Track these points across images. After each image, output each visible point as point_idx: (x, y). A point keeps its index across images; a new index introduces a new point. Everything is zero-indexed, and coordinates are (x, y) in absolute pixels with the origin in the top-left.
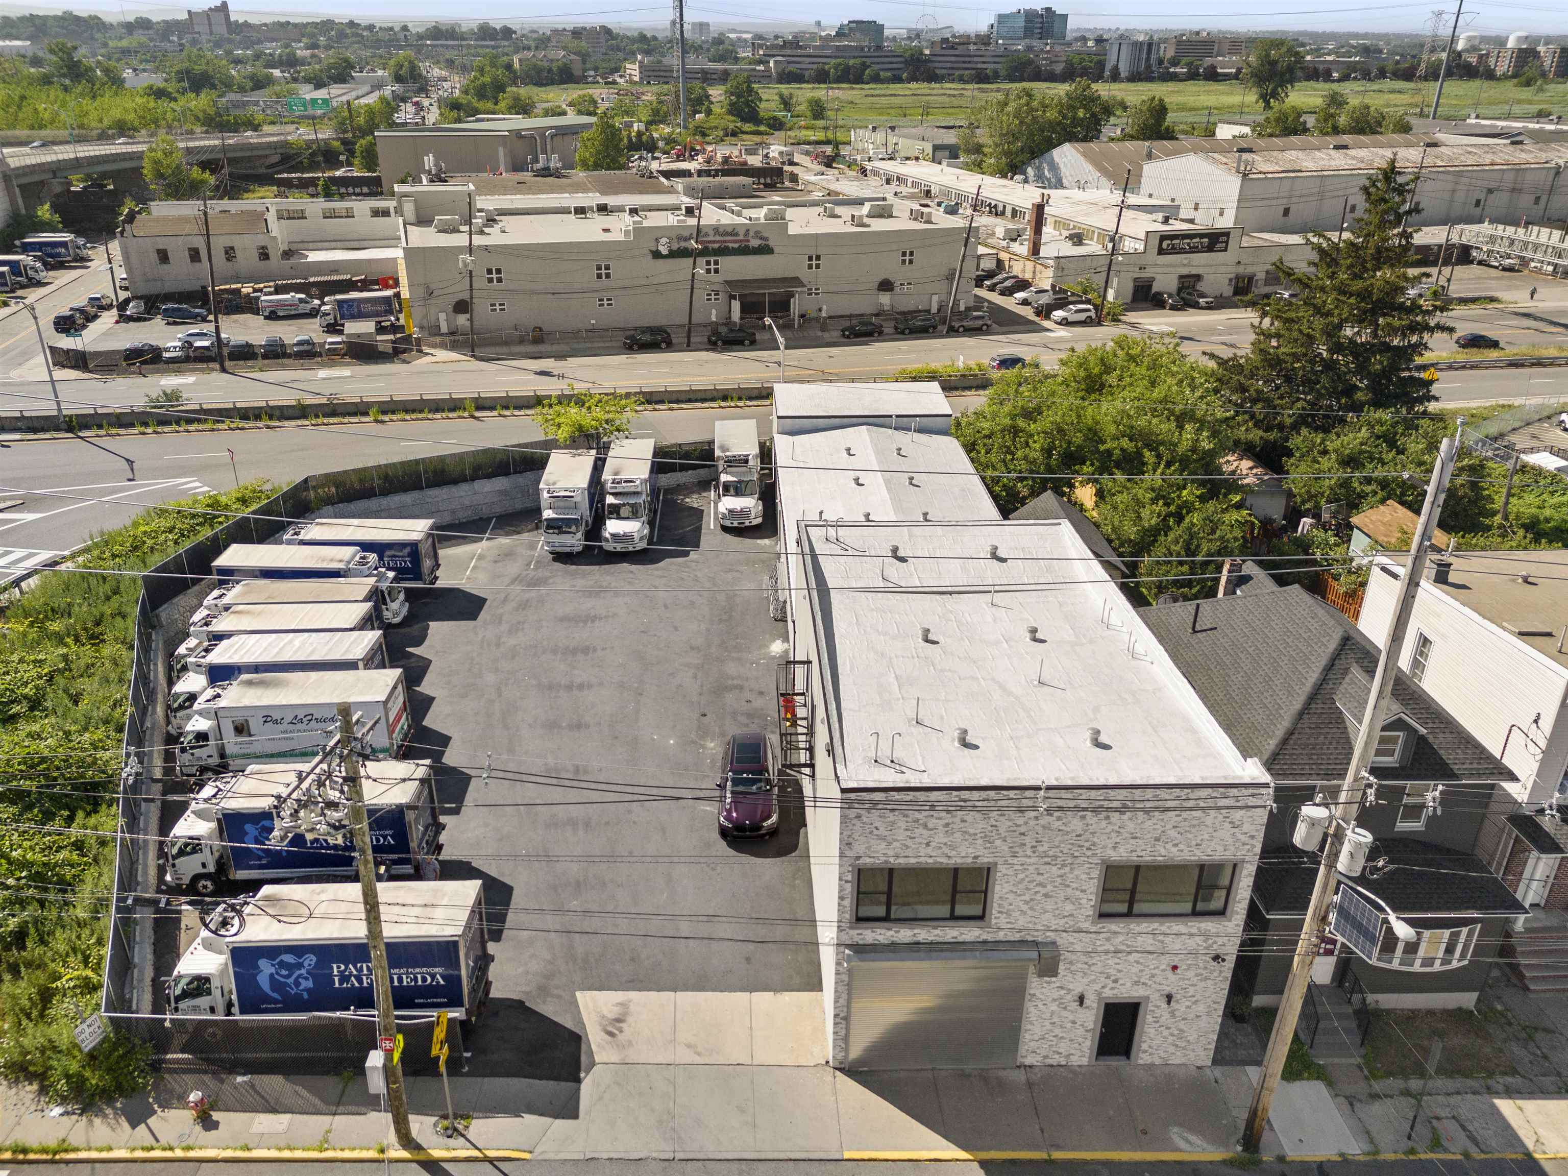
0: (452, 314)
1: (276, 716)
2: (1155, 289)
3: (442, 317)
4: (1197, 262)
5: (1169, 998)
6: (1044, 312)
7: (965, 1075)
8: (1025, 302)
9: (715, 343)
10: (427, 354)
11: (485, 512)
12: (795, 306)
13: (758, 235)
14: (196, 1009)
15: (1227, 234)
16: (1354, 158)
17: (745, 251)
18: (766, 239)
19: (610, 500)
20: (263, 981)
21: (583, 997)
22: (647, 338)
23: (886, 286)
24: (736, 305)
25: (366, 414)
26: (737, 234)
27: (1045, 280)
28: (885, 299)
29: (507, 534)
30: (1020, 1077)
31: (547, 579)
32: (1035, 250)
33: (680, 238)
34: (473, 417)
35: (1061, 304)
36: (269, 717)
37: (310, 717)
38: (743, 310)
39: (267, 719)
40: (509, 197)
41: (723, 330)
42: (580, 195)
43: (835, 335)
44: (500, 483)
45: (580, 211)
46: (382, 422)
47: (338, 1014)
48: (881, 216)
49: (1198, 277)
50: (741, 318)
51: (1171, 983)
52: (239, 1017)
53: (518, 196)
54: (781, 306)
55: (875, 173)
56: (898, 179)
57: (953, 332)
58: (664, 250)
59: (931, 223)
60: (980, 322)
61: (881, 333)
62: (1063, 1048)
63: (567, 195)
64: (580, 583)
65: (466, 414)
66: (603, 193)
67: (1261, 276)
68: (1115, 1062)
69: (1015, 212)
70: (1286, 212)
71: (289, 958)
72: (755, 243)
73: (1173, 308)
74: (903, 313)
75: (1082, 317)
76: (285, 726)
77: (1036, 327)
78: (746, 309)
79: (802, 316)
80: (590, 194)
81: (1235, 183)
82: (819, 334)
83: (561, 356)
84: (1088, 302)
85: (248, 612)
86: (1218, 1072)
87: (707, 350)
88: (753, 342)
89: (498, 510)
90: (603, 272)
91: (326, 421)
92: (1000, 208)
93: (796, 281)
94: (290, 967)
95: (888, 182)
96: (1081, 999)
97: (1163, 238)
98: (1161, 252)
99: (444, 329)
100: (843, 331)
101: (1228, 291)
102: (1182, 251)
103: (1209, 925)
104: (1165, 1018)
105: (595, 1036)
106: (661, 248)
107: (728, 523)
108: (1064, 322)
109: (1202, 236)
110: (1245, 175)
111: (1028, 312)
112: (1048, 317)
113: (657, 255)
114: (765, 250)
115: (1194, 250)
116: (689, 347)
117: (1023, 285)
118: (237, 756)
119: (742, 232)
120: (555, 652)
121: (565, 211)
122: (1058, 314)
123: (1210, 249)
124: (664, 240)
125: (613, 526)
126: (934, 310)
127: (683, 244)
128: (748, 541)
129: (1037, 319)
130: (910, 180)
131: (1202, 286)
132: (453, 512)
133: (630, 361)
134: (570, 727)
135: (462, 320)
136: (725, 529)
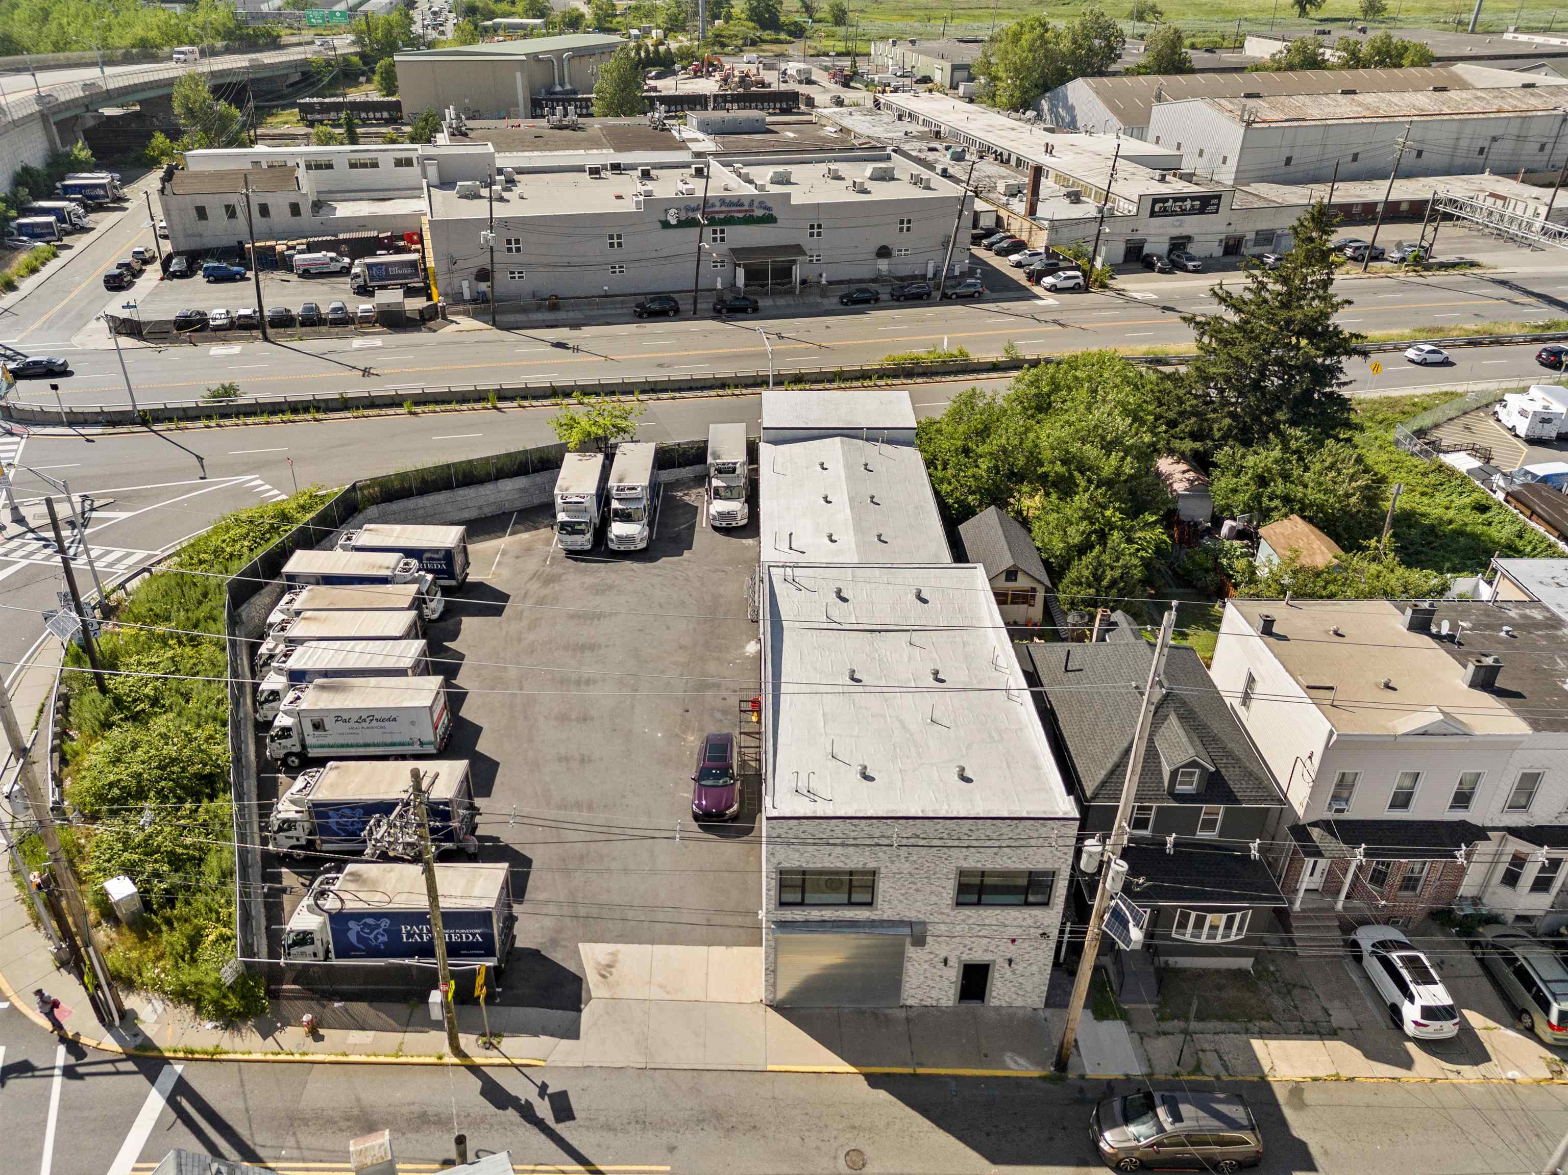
0: (475, 282)
1: (345, 716)
2: (1147, 250)
3: (465, 284)
4: (1190, 225)
5: (1010, 961)
6: (1036, 277)
7: (861, 1012)
8: (1019, 265)
9: (719, 311)
10: (452, 322)
11: (508, 507)
12: (797, 273)
13: (762, 205)
14: (303, 954)
15: (1219, 197)
16: (1360, 105)
17: (750, 220)
18: (769, 209)
19: (615, 505)
20: (352, 937)
21: (585, 949)
22: (655, 306)
23: (884, 252)
24: (741, 272)
25: (400, 405)
26: (742, 205)
27: (1040, 241)
28: (883, 265)
29: (527, 530)
30: (902, 1014)
31: (560, 576)
32: (1032, 211)
33: (688, 209)
34: (495, 408)
35: (1052, 270)
36: (340, 716)
37: (372, 718)
38: (746, 278)
39: (338, 719)
40: (526, 154)
41: (728, 297)
42: (595, 151)
43: (832, 302)
44: (521, 482)
45: (595, 172)
46: (415, 414)
47: (407, 961)
48: (882, 179)
49: (1189, 238)
50: (746, 285)
51: (1012, 951)
52: (336, 962)
53: (536, 153)
54: (784, 273)
55: (889, 106)
56: (910, 115)
57: (946, 299)
58: (673, 222)
59: (929, 188)
60: (972, 290)
61: (877, 300)
62: (934, 994)
63: (582, 152)
64: (589, 580)
65: (489, 405)
66: (618, 149)
67: (1251, 236)
68: (973, 1004)
69: (1019, 162)
70: (1288, 161)
71: (370, 921)
72: (759, 213)
73: (1162, 271)
74: (901, 279)
75: (1071, 283)
76: (352, 724)
77: (1026, 293)
78: (750, 275)
79: (804, 282)
80: (605, 151)
81: (1239, 130)
82: (819, 300)
83: (575, 325)
84: (1077, 268)
85: (315, 619)
86: (1048, 1012)
87: (713, 318)
88: (756, 310)
89: (519, 505)
90: (616, 242)
91: (366, 412)
92: (1005, 157)
93: (798, 249)
94: (372, 928)
95: (900, 118)
96: (946, 961)
97: (1155, 201)
98: (1153, 214)
99: (467, 296)
100: (842, 298)
101: (1218, 251)
102: (1174, 214)
103: (1037, 912)
104: (1009, 975)
105: (592, 978)
106: (669, 218)
107: (717, 524)
108: (1054, 289)
109: (1193, 199)
110: (1249, 124)
111: (1019, 276)
112: (1038, 282)
113: (666, 225)
114: (769, 219)
115: (1184, 212)
116: (695, 315)
117: (1019, 246)
118: (315, 747)
119: (747, 203)
120: (566, 648)
121: (580, 169)
122: (1048, 280)
123: (1202, 211)
124: (673, 211)
125: (618, 529)
126: (930, 275)
127: (691, 215)
128: (734, 541)
129: (1027, 284)
130: (921, 118)
131: (1192, 249)
132: (480, 508)
133: (640, 330)
134: (578, 719)
135: (483, 286)
136: (715, 528)
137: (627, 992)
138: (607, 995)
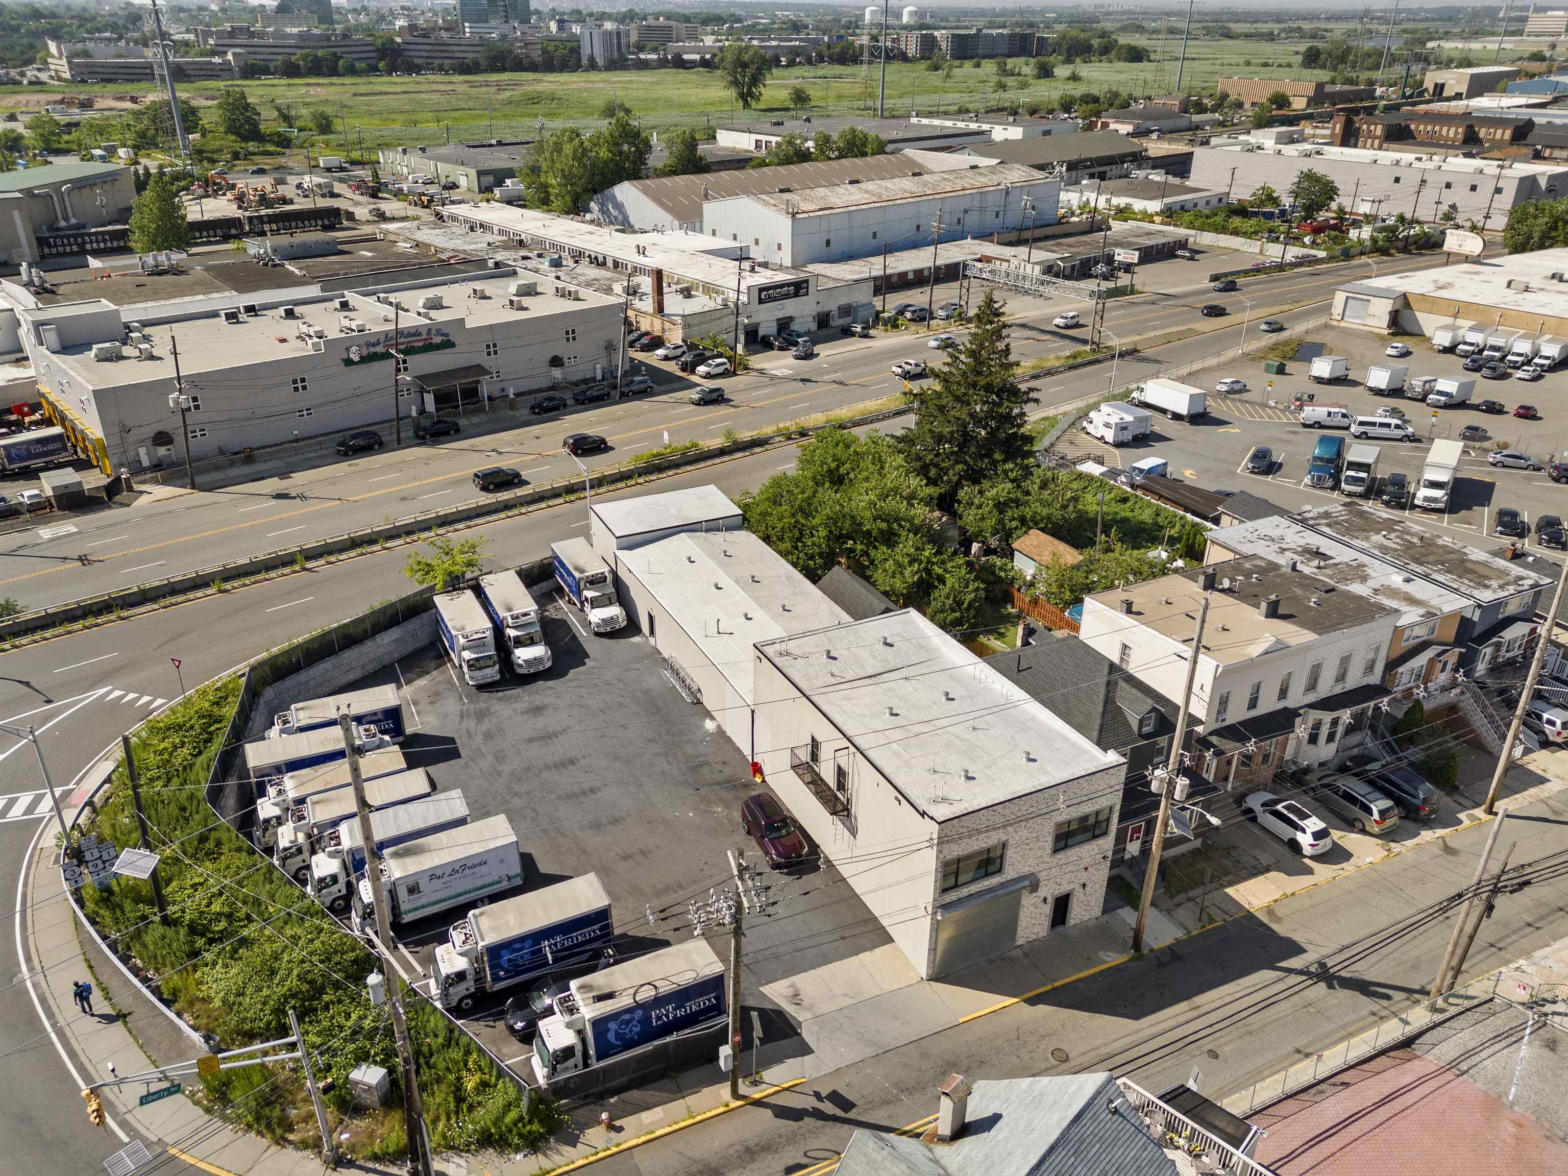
0: (151, 448)
1: (438, 873)
2: (762, 332)
3: (142, 451)
4: (790, 308)
5: (1084, 886)
6: (689, 368)
7: (991, 961)
8: (666, 358)
9: (423, 438)
10: (142, 492)
11: (387, 660)
12: (485, 390)
13: (439, 332)
14: (566, 1069)
15: (807, 281)
16: (867, 192)
17: (430, 347)
18: (447, 335)
19: (512, 633)
20: (611, 1036)
21: (766, 990)
22: (360, 442)
23: (556, 362)
24: (429, 399)
26: (420, 334)
27: (675, 336)
28: (557, 373)
29: (420, 676)
30: (1019, 952)
31: (488, 709)
32: (660, 308)
33: (369, 345)
34: (305, 569)
35: (701, 359)
36: (434, 875)
37: (464, 867)
38: (436, 402)
39: (433, 877)
40: (140, 305)
41: (425, 422)
42: (216, 295)
43: (523, 413)
44: (394, 634)
45: (232, 317)
47: (668, 1039)
49: (791, 319)
50: (437, 410)
51: (1083, 877)
53: (151, 304)
54: (471, 393)
55: (454, 218)
56: (482, 226)
57: (625, 397)
58: (356, 358)
59: (578, 299)
60: (643, 386)
61: (565, 406)
62: (1035, 930)
63: (201, 297)
64: (519, 706)
65: (297, 568)
66: (242, 290)
67: (835, 312)
68: (1060, 929)
69: (616, 264)
70: (828, 243)
71: (626, 1017)
72: (437, 340)
73: (781, 349)
74: (579, 384)
75: (720, 370)
76: (446, 879)
77: (686, 382)
78: (440, 399)
79: (490, 398)
80: (227, 294)
81: (786, 223)
82: (510, 413)
83: (284, 474)
84: (720, 355)
86: (1106, 917)
87: (419, 445)
88: (457, 431)
90: (299, 385)
91: (173, 600)
92: (601, 259)
93: (479, 370)
94: (627, 1022)
95: (472, 229)
96: (1045, 900)
97: (761, 290)
98: (761, 301)
100: (533, 408)
101: (813, 326)
102: (775, 299)
103: (1100, 842)
104: (1082, 897)
105: (790, 1009)
106: (352, 356)
107: (602, 630)
108: (708, 376)
109: (789, 285)
110: (794, 215)
111: (672, 367)
112: (693, 372)
113: (348, 362)
114: (448, 344)
115: (786, 296)
116: (400, 444)
117: (658, 342)
118: (410, 911)
119: (424, 332)
120: (548, 768)
121: (213, 315)
122: (702, 369)
123: (796, 295)
124: (354, 349)
125: (523, 654)
126: (599, 377)
127: (373, 350)
128: (623, 641)
129: (683, 374)
130: (496, 228)
131: (794, 327)
133: (353, 468)
135: (162, 451)
136: (598, 634)
137: (824, 1008)
138: (810, 1016)
